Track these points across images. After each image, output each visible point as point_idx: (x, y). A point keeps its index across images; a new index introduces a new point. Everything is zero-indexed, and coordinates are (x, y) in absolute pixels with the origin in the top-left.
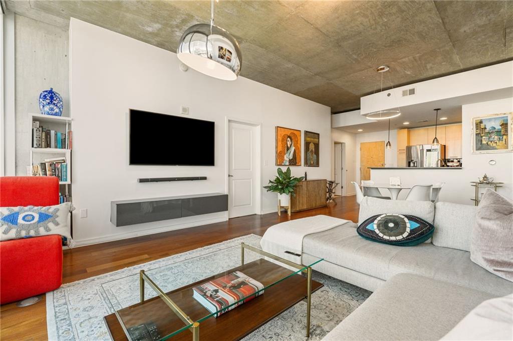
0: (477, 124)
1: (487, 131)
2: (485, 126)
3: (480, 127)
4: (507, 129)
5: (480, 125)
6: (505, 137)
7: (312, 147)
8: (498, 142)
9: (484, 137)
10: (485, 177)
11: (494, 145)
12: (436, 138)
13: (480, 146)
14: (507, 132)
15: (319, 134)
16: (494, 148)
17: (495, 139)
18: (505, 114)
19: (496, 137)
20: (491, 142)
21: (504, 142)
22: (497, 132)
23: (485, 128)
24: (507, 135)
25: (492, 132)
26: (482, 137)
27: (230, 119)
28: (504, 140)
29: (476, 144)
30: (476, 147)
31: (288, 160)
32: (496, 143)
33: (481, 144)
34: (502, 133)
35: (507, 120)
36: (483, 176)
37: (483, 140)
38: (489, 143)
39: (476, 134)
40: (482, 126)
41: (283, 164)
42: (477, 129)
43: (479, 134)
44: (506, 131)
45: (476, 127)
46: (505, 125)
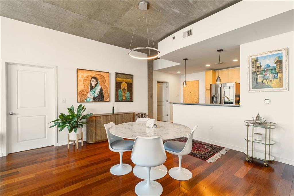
0: (253, 63)
1: (262, 69)
2: (260, 63)
3: (256, 66)
4: (282, 66)
5: (256, 64)
6: (279, 75)
7: (124, 85)
8: (272, 80)
9: (259, 76)
10: (258, 116)
11: (269, 83)
12: (219, 77)
13: (256, 85)
14: (282, 70)
15: (132, 75)
16: (268, 87)
17: (270, 77)
18: (279, 50)
19: (271, 75)
20: (266, 80)
21: (278, 80)
22: (272, 69)
23: (261, 66)
24: (282, 72)
25: (267, 70)
26: (257, 75)
27: (7, 61)
28: (279, 78)
29: (252, 82)
30: (252, 86)
31: (93, 97)
32: (271, 81)
33: (257, 82)
34: (277, 71)
35: (282, 57)
36: (256, 116)
37: (258, 78)
38: (264, 81)
39: (253, 73)
40: (258, 64)
41: (86, 101)
42: (253, 67)
43: (255, 72)
44: (281, 68)
45: (252, 65)
46: (279, 62)
